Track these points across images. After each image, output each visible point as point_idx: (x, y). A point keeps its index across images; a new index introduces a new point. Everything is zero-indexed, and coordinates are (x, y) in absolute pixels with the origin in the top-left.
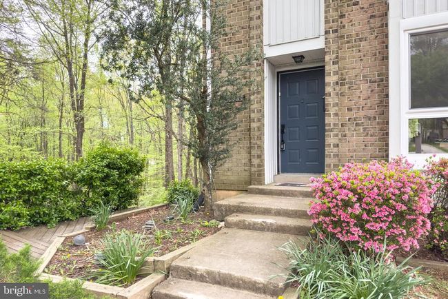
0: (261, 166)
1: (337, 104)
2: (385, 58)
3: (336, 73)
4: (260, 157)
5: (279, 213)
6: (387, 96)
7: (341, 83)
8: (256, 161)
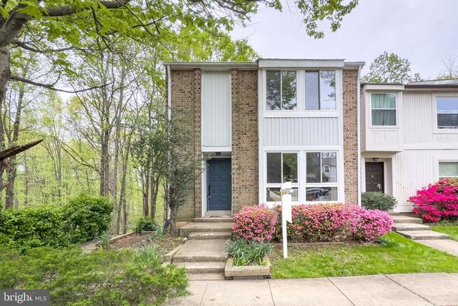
0: (200, 207)
1: (237, 179)
2: (257, 160)
3: (237, 164)
4: (200, 203)
5: (215, 231)
6: (258, 176)
7: (239, 168)
8: (197, 205)
